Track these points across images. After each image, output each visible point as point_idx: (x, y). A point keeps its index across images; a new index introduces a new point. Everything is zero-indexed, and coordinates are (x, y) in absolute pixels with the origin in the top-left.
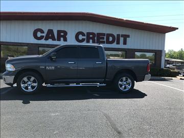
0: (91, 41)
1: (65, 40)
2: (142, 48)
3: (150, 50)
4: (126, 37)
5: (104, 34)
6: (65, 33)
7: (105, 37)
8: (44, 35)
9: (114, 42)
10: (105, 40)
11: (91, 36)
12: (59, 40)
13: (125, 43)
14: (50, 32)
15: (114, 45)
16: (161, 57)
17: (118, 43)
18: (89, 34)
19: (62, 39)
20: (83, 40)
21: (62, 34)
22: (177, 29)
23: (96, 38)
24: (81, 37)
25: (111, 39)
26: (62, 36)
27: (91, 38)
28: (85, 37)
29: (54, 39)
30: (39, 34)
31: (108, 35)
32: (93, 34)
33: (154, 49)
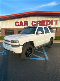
0: (39, 25)
1: (27, 25)
5: (45, 21)
7: (45, 22)
9: (50, 24)
10: (45, 23)
11: (39, 22)
17: (52, 24)
18: (37, 21)
19: (26, 25)
21: (26, 23)
24: (34, 23)
25: (48, 23)
26: (26, 24)
27: (39, 23)
28: (36, 23)
29: (23, 26)
31: (47, 21)
32: (40, 21)
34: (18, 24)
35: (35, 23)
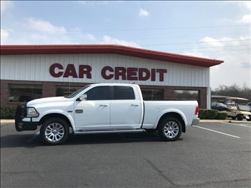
0: (120, 77)
1: (89, 76)
2: (182, 85)
3: (192, 87)
4: (162, 72)
5: (136, 69)
6: (89, 68)
7: (138, 73)
8: (64, 71)
9: (149, 78)
10: (137, 76)
11: (120, 71)
12: (81, 76)
13: (162, 79)
14: (71, 67)
15: (149, 82)
16: (206, 95)
17: (153, 79)
18: (117, 69)
19: (85, 75)
20: (110, 77)
21: (85, 70)
22: (223, 62)
24: (108, 73)
25: (144, 75)
26: (85, 72)
27: (120, 74)
29: (75, 76)
30: (57, 71)
31: (142, 70)
32: (123, 69)
33: (197, 86)
34: (61, 71)
35: (112, 73)
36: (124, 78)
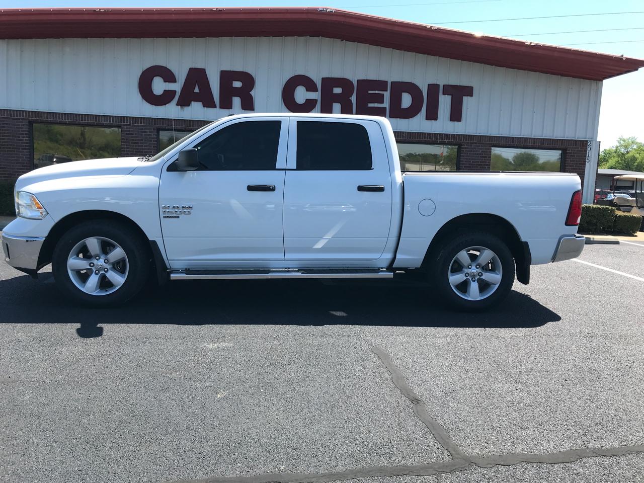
0: (337, 108)
2: (515, 133)
3: (542, 140)
4: (459, 93)
6: (248, 81)
7: (387, 95)
8: (177, 87)
9: (419, 110)
10: (386, 104)
11: (337, 90)
12: (226, 104)
13: (456, 115)
14: (197, 76)
15: (419, 124)
16: (584, 166)
17: (432, 115)
19: (237, 101)
20: (308, 106)
21: (237, 84)
23: (354, 99)
24: (301, 95)
25: (406, 101)
26: (238, 93)
27: (337, 98)
29: (209, 103)
30: (159, 86)
31: (399, 88)
33: (557, 136)
35: (312, 95)
36: (346, 110)
